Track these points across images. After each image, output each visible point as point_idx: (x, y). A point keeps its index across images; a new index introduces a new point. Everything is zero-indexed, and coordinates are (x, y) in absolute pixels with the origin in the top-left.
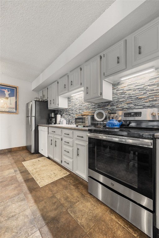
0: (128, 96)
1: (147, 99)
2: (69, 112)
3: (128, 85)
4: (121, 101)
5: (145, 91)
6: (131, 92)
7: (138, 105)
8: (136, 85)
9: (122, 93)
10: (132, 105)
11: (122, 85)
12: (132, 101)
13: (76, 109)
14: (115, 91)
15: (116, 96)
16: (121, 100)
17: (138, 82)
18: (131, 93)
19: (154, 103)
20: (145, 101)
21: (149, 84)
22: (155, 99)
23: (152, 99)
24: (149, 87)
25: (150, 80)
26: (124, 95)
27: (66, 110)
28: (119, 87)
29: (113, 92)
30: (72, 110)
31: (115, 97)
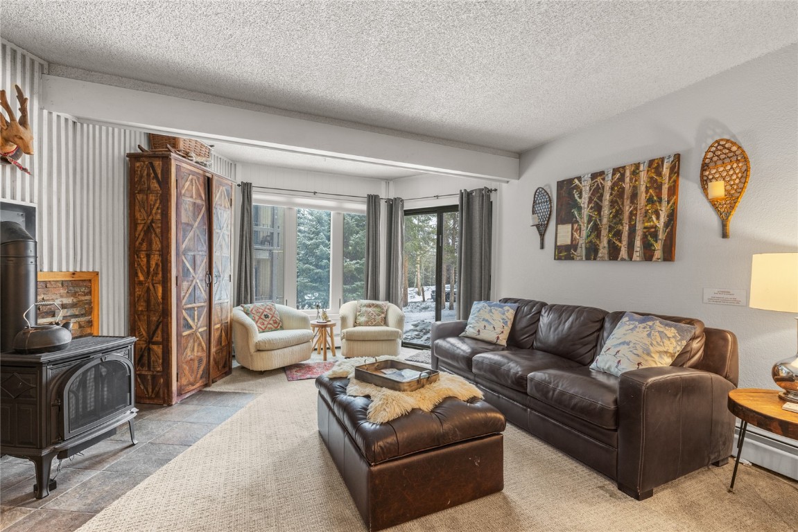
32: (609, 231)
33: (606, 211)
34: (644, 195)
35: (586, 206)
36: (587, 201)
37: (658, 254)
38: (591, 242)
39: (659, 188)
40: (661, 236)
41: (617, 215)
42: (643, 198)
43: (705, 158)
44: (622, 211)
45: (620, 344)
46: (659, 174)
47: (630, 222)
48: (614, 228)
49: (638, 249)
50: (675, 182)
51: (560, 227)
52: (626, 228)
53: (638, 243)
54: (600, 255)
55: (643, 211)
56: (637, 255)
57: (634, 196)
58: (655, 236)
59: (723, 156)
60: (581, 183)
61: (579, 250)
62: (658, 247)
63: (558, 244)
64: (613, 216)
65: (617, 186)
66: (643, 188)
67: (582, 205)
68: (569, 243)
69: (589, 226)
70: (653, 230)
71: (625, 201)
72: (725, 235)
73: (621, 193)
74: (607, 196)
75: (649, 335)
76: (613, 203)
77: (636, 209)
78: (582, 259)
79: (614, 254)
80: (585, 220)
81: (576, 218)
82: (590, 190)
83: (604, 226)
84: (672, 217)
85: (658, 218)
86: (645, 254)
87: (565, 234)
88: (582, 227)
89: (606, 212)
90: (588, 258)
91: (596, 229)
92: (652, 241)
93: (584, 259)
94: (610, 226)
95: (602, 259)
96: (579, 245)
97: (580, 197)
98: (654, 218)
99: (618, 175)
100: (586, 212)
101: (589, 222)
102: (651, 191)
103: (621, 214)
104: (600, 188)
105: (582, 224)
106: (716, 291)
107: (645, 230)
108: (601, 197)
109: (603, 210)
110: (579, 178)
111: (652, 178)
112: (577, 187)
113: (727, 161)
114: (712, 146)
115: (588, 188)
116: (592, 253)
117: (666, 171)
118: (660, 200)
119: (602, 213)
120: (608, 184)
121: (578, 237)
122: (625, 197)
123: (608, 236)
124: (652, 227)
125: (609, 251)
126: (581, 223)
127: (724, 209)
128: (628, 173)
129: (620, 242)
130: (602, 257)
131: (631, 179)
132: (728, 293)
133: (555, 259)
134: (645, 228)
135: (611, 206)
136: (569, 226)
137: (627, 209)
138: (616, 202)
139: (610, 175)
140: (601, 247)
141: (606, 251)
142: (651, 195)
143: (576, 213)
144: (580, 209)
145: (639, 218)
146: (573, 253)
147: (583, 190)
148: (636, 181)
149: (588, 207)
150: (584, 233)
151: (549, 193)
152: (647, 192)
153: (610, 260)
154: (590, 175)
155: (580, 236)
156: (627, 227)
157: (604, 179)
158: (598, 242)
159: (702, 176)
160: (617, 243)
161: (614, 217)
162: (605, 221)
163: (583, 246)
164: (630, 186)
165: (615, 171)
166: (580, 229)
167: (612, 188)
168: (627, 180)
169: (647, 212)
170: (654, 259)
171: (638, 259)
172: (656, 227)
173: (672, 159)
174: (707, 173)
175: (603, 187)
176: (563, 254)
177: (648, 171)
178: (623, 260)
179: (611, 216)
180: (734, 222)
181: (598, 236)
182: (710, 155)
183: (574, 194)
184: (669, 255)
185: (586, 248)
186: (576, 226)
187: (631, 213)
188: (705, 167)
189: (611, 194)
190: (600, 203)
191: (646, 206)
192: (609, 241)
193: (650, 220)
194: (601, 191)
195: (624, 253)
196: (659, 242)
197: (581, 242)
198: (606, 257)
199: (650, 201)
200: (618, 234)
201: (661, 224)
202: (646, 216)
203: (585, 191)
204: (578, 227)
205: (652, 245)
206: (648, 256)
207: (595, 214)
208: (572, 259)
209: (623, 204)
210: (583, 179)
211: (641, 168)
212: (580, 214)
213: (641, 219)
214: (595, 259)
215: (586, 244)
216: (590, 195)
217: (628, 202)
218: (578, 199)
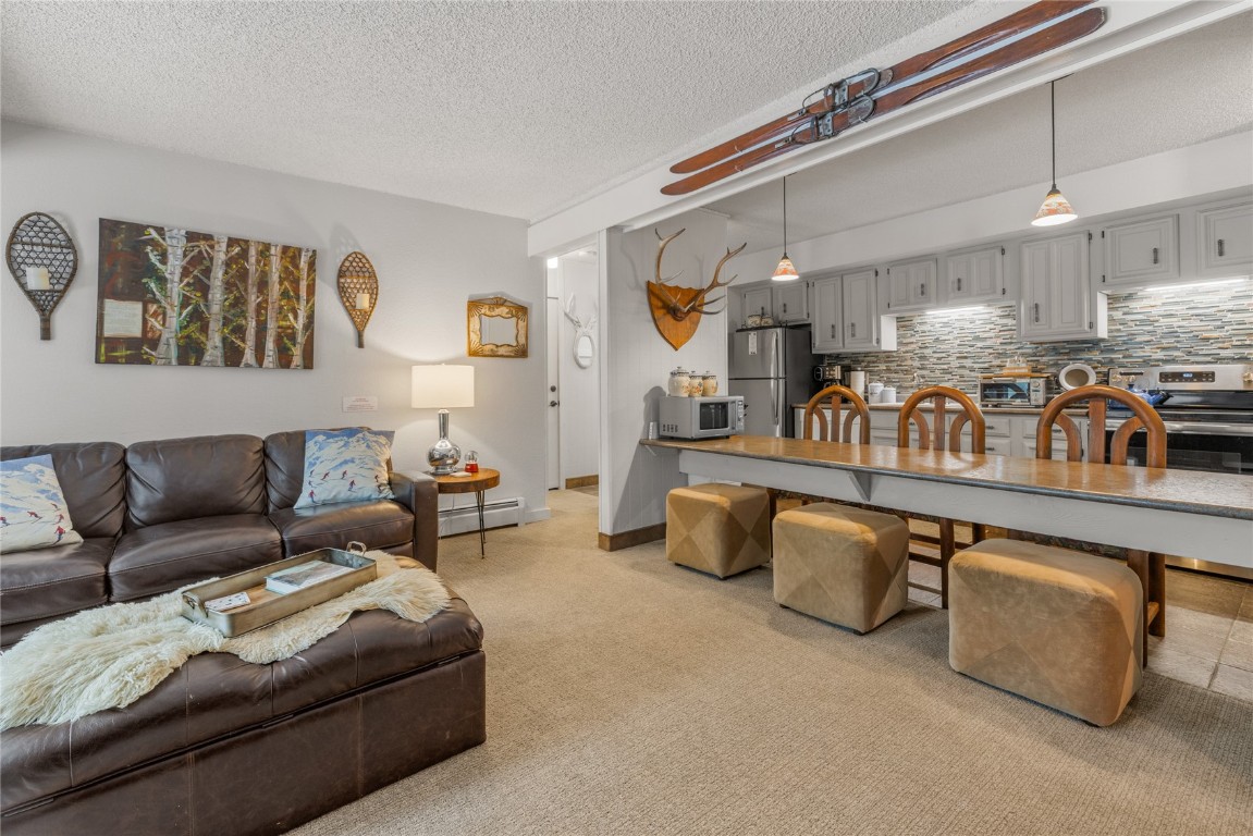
0: (1166, 330)
1: (1224, 342)
2: (909, 362)
3: (1164, 304)
4: (1140, 343)
5: (1219, 323)
6: (1175, 322)
7: (1197, 355)
8: (1192, 305)
9: (1143, 322)
10: (1176, 353)
11: (1145, 302)
12: (1178, 342)
13: (944, 355)
14: (1118, 315)
15: (1121, 327)
16: (1139, 339)
17: (1197, 298)
18: (1175, 324)
19: (1246, 351)
20: (1220, 345)
21: (1230, 308)
22: (1248, 342)
23: (1239, 343)
24: (1229, 315)
25: (1234, 298)
26: (1150, 328)
27: (888, 356)
28: (1134, 305)
29: (1109, 316)
30: (923, 358)
31: (1119, 330)
32: (224, 325)
33: (217, 294)
34: (277, 286)
35: (177, 278)
36: (178, 271)
37: (297, 360)
38: (188, 337)
39: (296, 282)
40: (300, 339)
41: (238, 303)
42: (275, 290)
43: (343, 264)
44: (246, 300)
45: (341, 464)
46: (297, 267)
47: (257, 317)
48: (232, 321)
49: (271, 353)
50: (314, 280)
51: (109, 304)
52: (252, 325)
53: (270, 345)
54: (207, 357)
55: (276, 305)
56: (269, 360)
57: (263, 285)
58: (293, 338)
59: (358, 269)
60: (164, 239)
61: (162, 348)
62: (297, 352)
63: (107, 334)
64: (230, 304)
65: (237, 263)
66: (275, 277)
67: (168, 276)
68: (137, 332)
69: (185, 313)
70: (290, 331)
71: (250, 287)
72: (361, 345)
73: (243, 275)
74: (218, 275)
75: (368, 446)
76: (228, 286)
77: (266, 301)
78: (169, 364)
79: (233, 357)
80: (176, 301)
81: (154, 295)
82: (185, 256)
83: (214, 317)
84: (311, 318)
85: (296, 317)
86: (280, 359)
87: (125, 318)
88: (169, 312)
89: (218, 296)
90: (183, 360)
91: (198, 318)
92: (289, 344)
93: (174, 362)
94: (225, 318)
95: (213, 365)
96: (163, 339)
97: (164, 260)
98: (291, 317)
99: (237, 250)
100: (176, 288)
101: (183, 305)
102: (286, 283)
103: (243, 304)
104: (204, 258)
105: (168, 307)
106: (354, 398)
107: (280, 330)
108: (207, 272)
109: (211, 291)
110: (160, 231)
111: (287, 268)
112: (152, 242)
113: (361, 274)
114: (349, 256)
115: (180, 252)
116: (190, 353)
117: (303, 264)
118: (298, 299)
119: (210, 296)
120: (220, 256)
121: (161, 328)
122: (250, 282)
123: (222, 332)
124: (289, 327)
125: (225, 353)
126: (164, 303)
127: (360, 320)
128: (253, 252)
129: (243, 341)
130: (211, 361)
131: (258, 262)
132: (364, 400)
133: (97, 361)
134: (279, 327)
135: (226, 289)
136: (139, 306)
137: (253, 299)
138: (236, 285)
139: (224, 246)
140: (209, 347)
141: (219, 353)
142: (286, 288)
143: (153, 285)
144: (162, 280)
145: (271, 314)
146: (146, 353)
147: (170, 250)
148: (265, 265)
149: (181, 281)
150: (174, 320)
151: (64, 225)
152: (281, 283)
153: (227, 365)
154: (183, 232)
155: (164, 325)
156: (254, 323)
157: (212, 247)
158: (203, 339)
159: (338, 282)
160: (239, 342)
161: (233, 305)
162: (215, 308)
163: (173, 342)
164: (257, 270)
165: (232, 242)
166: (164, 314)
167: (228, 264)
168: (253, 260)
169: (281, 308)
170: (293, 365)
171: (271, 365)
172: (294, 327)
173: (310, 254)
174: (342, 280)
175: (211, 259)
176: (122, 352)
177: (282, 258)
178: (248, 366)
179: (227, 303)
180: (368, 335)
181: (204, 329)
182: (347, 264)
183: (147, 253)
184: (308, 363)
185: (179, 346)
186: (153, 308)
187: (259, 305)
188: (341, 274)
189: (226, 273)
190: (206, 281)
191: (280, 300)
192: (224, 339)
193: (285, 318)
194: (206, 263)
195: (249, 356)
196: (298, 346)
197: (165, 336)
198: (220, 361)
199: (285, 294)
200: (240, 331)
201: (299, 325)
202: (280, 313)
203: (175, 254)
204: (160, 310)
205: (289, 349)
206: (284, 361)
207: (196, 296)
208: (148, 362)
209: (246, 290)
210: (167, 234)
211: (273, 251)
212: (163, 289)
213: (274, 315)
214: (197, 364)
215: (178, 339)
216: (184, 263)
217: (255, 290)
218: (158, 264)
